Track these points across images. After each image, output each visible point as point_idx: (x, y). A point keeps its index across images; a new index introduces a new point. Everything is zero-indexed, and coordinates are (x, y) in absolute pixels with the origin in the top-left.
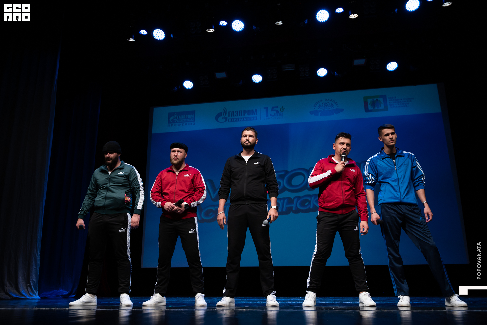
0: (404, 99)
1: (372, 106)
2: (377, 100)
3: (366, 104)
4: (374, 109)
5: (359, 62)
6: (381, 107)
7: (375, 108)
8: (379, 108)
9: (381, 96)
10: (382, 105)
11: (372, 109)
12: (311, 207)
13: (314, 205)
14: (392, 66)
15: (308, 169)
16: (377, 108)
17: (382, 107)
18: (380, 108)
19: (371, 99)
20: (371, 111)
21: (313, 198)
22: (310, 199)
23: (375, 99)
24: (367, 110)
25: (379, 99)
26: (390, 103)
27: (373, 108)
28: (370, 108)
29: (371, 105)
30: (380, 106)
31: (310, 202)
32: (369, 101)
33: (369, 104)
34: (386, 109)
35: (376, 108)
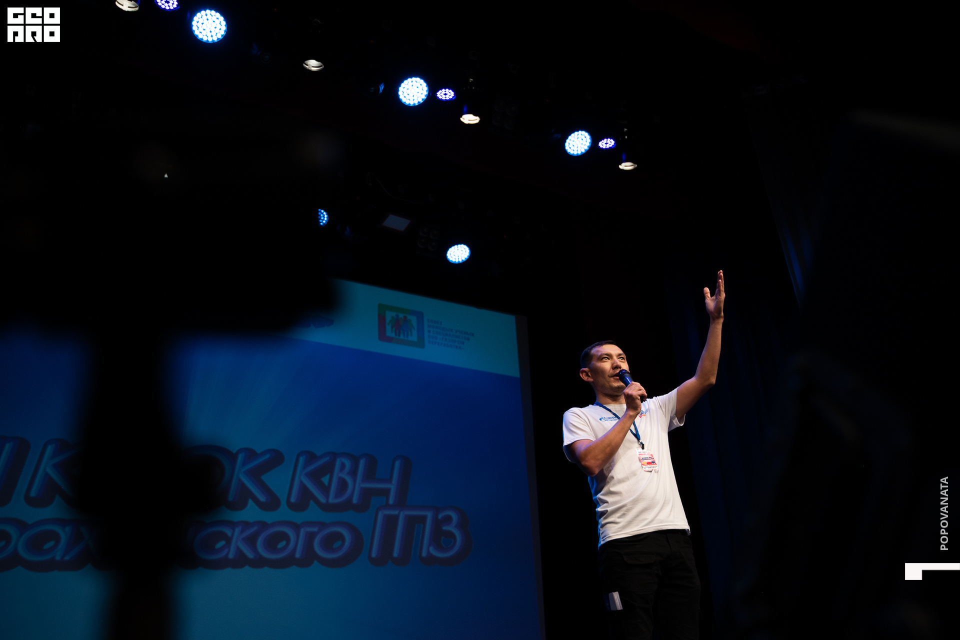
0: (456, 332)
1: (394, 329)
2: (405, 317)
3: (382, 319)
4: (397, 337)
5: (396, 223)
6: (411, 335)
7: (399, 336)
8: (407, 337)
9: (413, 313)
10: (415, 333)
11: (393, 335)
12: (231, 556)
13: (238, 550)
14: (458, 253)
15: (234, 452)
16: (404, 337)
17: (414, 337)
18: (410, 338)
19: (394, 314)
20: (390, 340)
21: (237, 530)
22: (229, 533)
23: (401, 316)
24: (383, 336)
25: (409, 317)
26: (429, 331)
27: (396, 335)
28: (389, 333)
29: (392, 327)
30: (409, 333)
31: (229, 540)
32: (389, 315)
33: (389, 324)
34: (420, 344)
35: (402, 337)
